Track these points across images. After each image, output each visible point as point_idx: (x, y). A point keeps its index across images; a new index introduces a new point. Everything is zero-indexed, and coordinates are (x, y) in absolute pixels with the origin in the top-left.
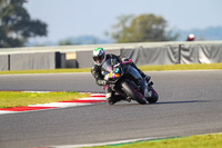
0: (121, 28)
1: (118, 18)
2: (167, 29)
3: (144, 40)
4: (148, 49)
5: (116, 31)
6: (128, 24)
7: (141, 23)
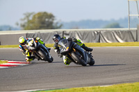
0: (26, 21)
1: (25, 14)
2: (55, 22)
3: (40, 28)
4: (43, 34)
5: (23, 22)
6: (31, 18)
7: (39, 18)
